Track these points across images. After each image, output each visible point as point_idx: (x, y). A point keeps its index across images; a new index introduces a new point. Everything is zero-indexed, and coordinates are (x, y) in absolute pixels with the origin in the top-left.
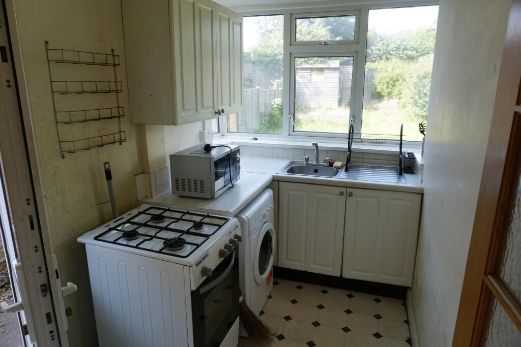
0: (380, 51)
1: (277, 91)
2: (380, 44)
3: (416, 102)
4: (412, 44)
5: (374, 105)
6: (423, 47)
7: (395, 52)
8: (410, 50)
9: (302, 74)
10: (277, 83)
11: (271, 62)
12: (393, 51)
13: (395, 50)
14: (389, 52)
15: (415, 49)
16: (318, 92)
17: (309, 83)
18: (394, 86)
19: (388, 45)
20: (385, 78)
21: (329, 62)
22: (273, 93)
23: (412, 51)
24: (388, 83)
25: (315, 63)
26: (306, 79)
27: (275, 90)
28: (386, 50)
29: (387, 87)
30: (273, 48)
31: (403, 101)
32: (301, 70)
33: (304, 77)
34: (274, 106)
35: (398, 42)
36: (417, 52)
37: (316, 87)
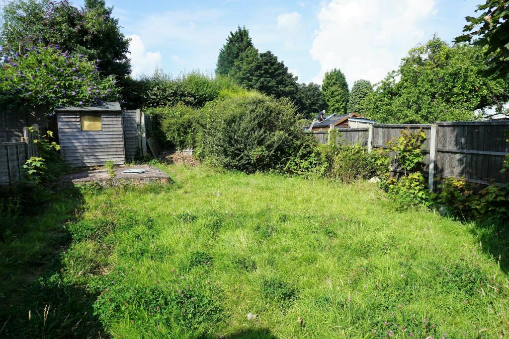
0: (157, 97)
1: (29, 145)
2: (156, 89)
3: (225, 151)
4: (189, 90)
5: (167, 157)
6: (200, 93)
7: (173, 98)
8: (187, 96)
9: (67, 120)
10: (29, 132)
11: (11, 101)
12: (171, 97)
13: (173, 96)
14: (166, 98)
15: (193, 96)
16: (95, 144)
17: (78, 132)
18: (186, 133)
19: (164, 90)
20: (174, 125)
21: (104, 104)
22: (23, 149)
23: (190, 97)
24: (178, 130)
25: (85, 105)
26: (74, 127)
27: (25, 144)
28: (163, 95)
29: (179, 135)
30: (11, 80)
31: (199, 150)
32: (65, 115)
33: (70, 124)
34: (30, 172)
35: (175, 88)
36: (195, 99)
37: (91, 137)
